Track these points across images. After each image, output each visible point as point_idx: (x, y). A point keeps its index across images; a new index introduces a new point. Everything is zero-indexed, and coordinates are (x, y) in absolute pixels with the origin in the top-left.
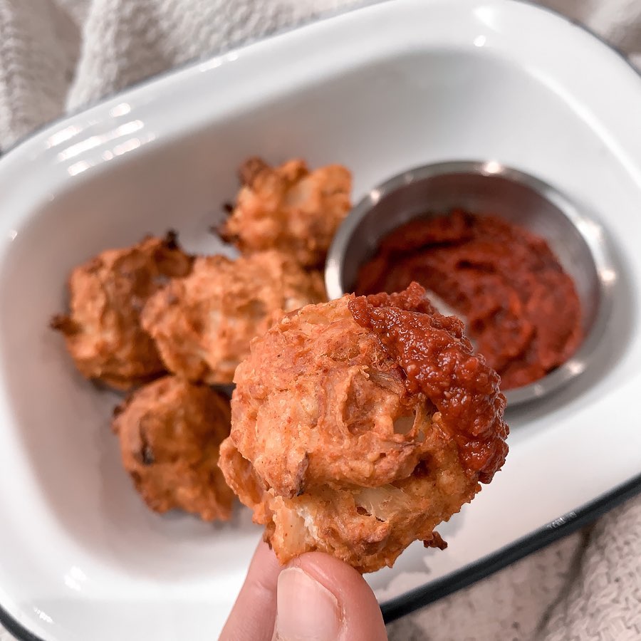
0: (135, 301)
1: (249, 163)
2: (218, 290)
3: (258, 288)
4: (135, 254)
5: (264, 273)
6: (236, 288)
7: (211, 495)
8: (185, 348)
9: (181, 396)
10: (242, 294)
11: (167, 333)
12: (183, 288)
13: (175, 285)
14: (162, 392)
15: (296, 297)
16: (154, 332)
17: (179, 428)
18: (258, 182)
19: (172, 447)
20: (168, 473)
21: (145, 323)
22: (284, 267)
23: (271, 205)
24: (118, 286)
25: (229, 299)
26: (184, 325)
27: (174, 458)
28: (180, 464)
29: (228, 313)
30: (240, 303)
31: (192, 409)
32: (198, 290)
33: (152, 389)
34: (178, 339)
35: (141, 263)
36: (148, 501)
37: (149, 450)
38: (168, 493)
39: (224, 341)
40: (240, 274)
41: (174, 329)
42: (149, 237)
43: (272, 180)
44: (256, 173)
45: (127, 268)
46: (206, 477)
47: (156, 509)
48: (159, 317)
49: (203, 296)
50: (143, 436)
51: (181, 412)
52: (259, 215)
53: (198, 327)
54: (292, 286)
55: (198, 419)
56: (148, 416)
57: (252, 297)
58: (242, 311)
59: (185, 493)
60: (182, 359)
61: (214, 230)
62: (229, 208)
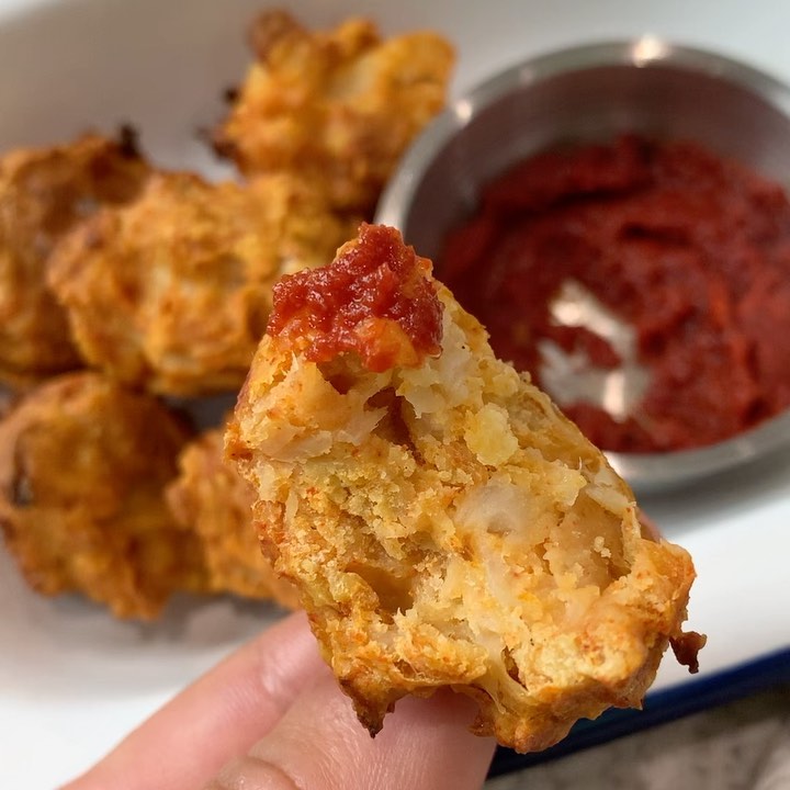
0: (40, 239)
1: (265, 19)
2: (167, 230)
3: (235, 236)
4: (56, 158)
5: (256, 210)
6: (197, 230)
7: (128, 574)
8: (113, 327)
9: (101, 406)
10: (207, 243)
11: (84, 297)
12: (117, 225)
13: (103, 217)
14: (68, 394)
15: (301, 257)
16: (64, 294)
17: (87, 457)
18: (276, 53)
19: (66, 484)
20: (57, 526)
21: (53, 276)
22: (294, 203)
23: (295, 96)
24: (21, 211)
25: (183, 250)
26: (108, 287)
27: (68, 503)
28: (77, 514)
29: (181, 272)
30: (200, 256)
31: (117, 429)
32: (138, 229)
33: (54, 389)
34: (101, 310)
35: (65, 174)
36: (26, 572)
37: (25, 483)
38: (60, 565)
39: (169, 320)
40: (216, 209)
41: (94, 292)
42: (89, 134)
43: (303, 51)
44: (275, 37)
45: (38, 182)
46: (121, 543)
47: (38, 588)
48: (75, 270)
49: (144, 240)
50: (18, 460)
51: (96, 431)
52: (274, 110)
53: (132, 292)
54: (298, 238)
55: (124, 449)
56: (34, 428)
57: (223, 249)
58: (203, 271)
59: (85, 565)
60: (109, 345)
61: (202, 133)
62: (232, 96)
